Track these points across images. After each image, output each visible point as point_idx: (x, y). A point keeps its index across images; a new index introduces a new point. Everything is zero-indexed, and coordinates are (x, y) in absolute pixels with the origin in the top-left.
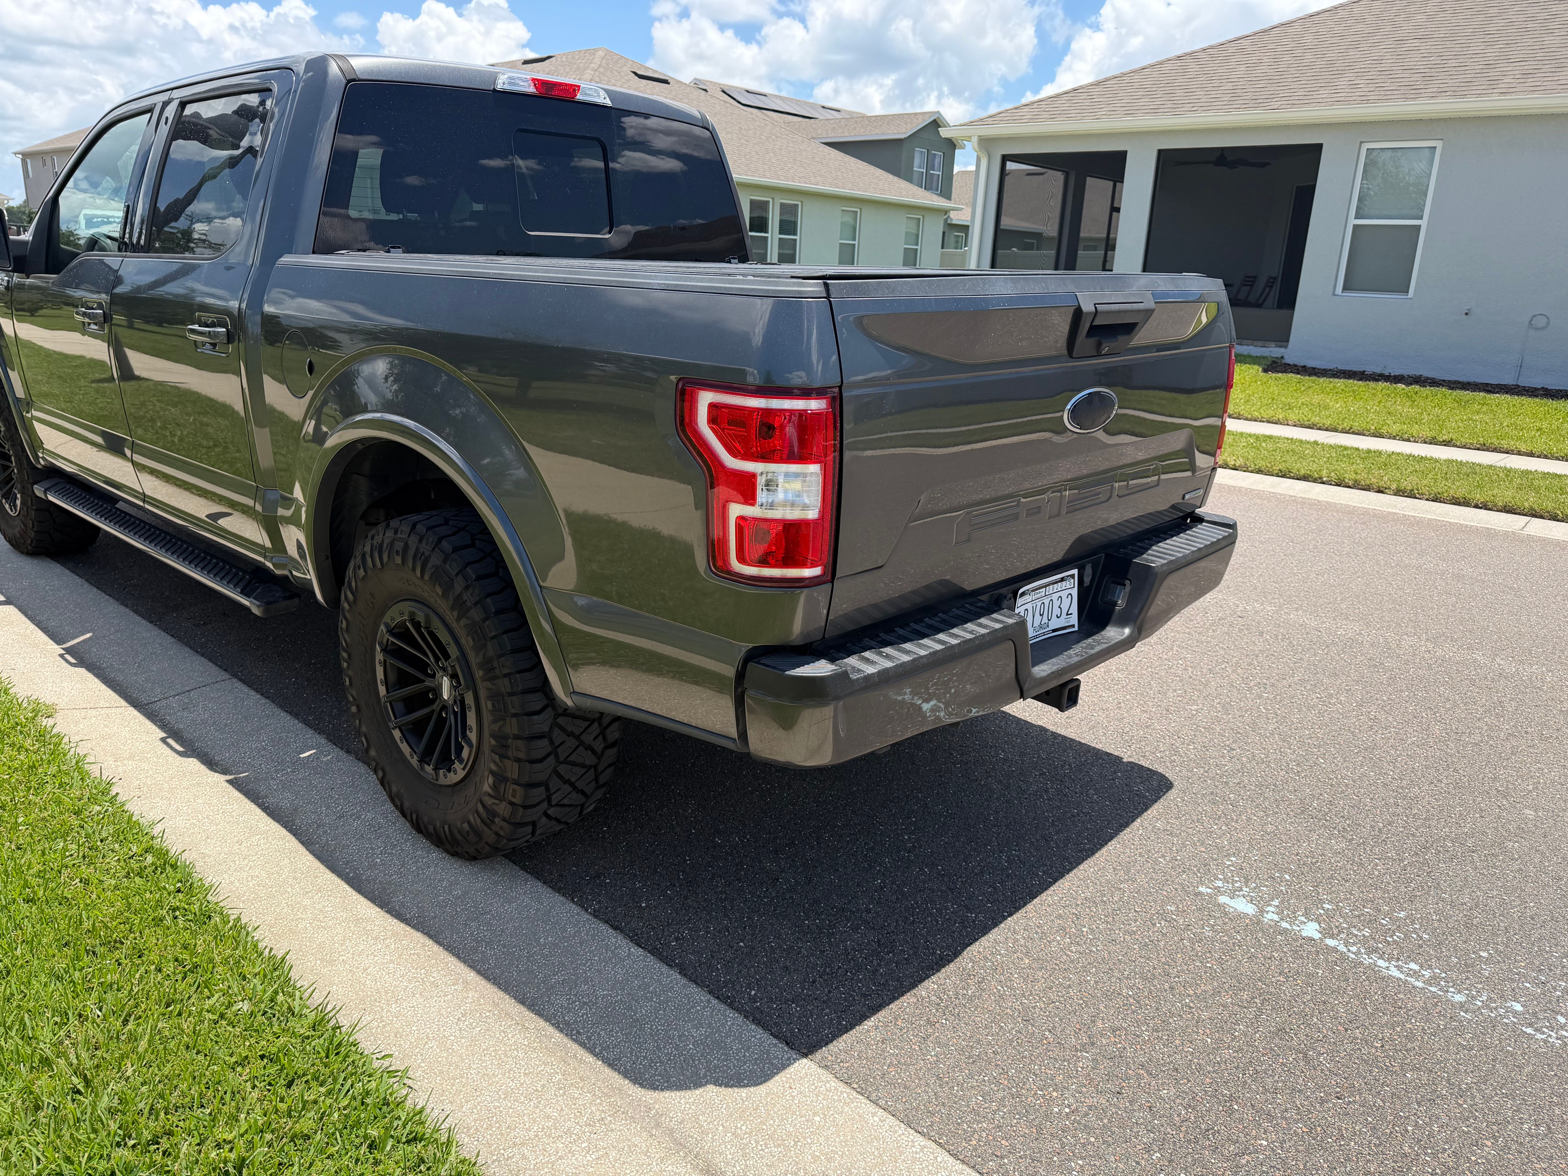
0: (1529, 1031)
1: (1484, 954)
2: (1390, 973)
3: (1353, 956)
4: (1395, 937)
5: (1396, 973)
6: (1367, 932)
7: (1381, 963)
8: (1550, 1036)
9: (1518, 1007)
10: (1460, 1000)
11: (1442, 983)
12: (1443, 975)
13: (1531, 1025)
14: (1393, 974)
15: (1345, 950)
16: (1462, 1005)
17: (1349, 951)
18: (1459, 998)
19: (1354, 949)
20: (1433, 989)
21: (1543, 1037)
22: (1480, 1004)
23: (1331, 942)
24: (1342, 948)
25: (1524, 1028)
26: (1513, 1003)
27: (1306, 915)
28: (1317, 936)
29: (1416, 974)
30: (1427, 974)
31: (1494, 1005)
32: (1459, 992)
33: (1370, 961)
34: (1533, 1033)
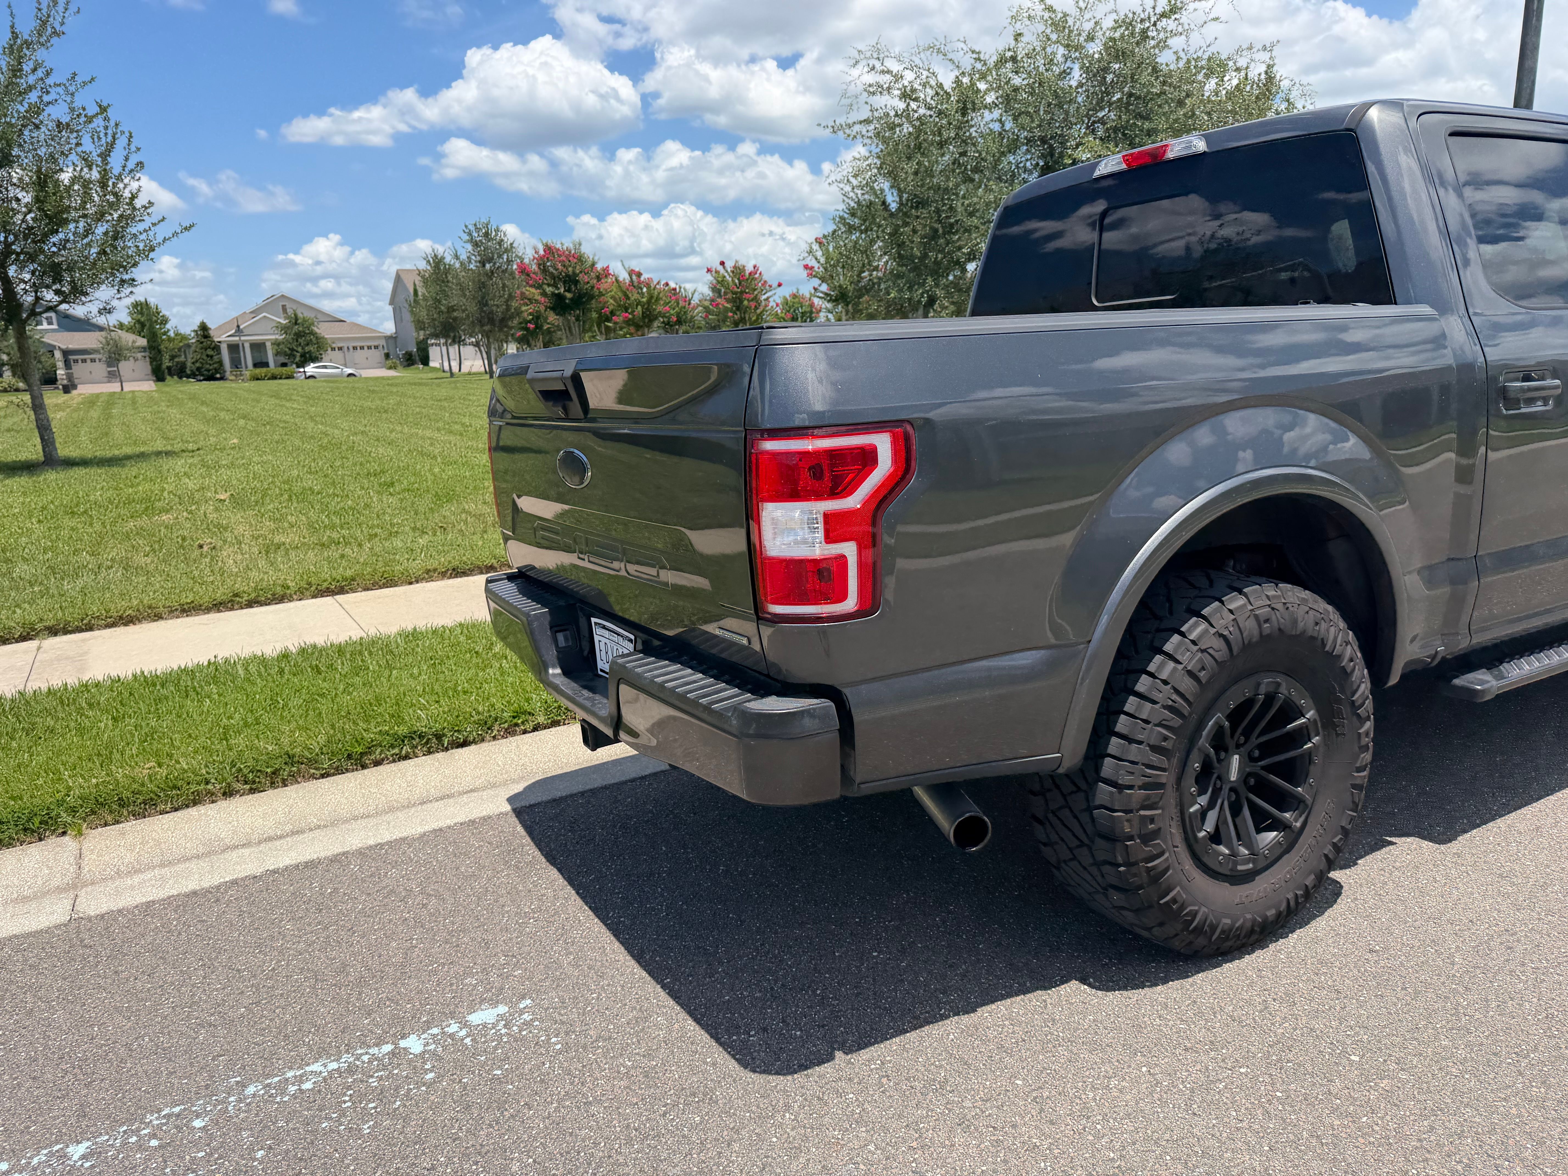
0: (177, 1110)
1: (260, 1154)
2: (320, 1064)
3: (359, 1052)
4: (347, 1098)
5: (316, 1067)
6: (373, 1082)
7: (334, 1066)
8: (157, 1119)
9: (198, 1123)
10: (249, 1090)
11: (274, 1091)
12: (278, 1099)
13: (178, 1115)
14: (316, 1065)
15: (371, 1051)
16: (243, 1085)
17: (367, 1053)
18: (251, 1090)
19: (365, 1058)
20: (277, 1079)
21: (163, 1113)
22: (232, 1099)
23: (387, 1048)
24: (374, 1050)
25: (183, 1107)
26: (203, 1124)
27: (434, 1053)
28: (403, 1044)
29: (300, 1080)
30: (292, 1089)
31: (219, 1107)
32: (254, 1095)
33: (343, 1060)
34: (174, 1110)
